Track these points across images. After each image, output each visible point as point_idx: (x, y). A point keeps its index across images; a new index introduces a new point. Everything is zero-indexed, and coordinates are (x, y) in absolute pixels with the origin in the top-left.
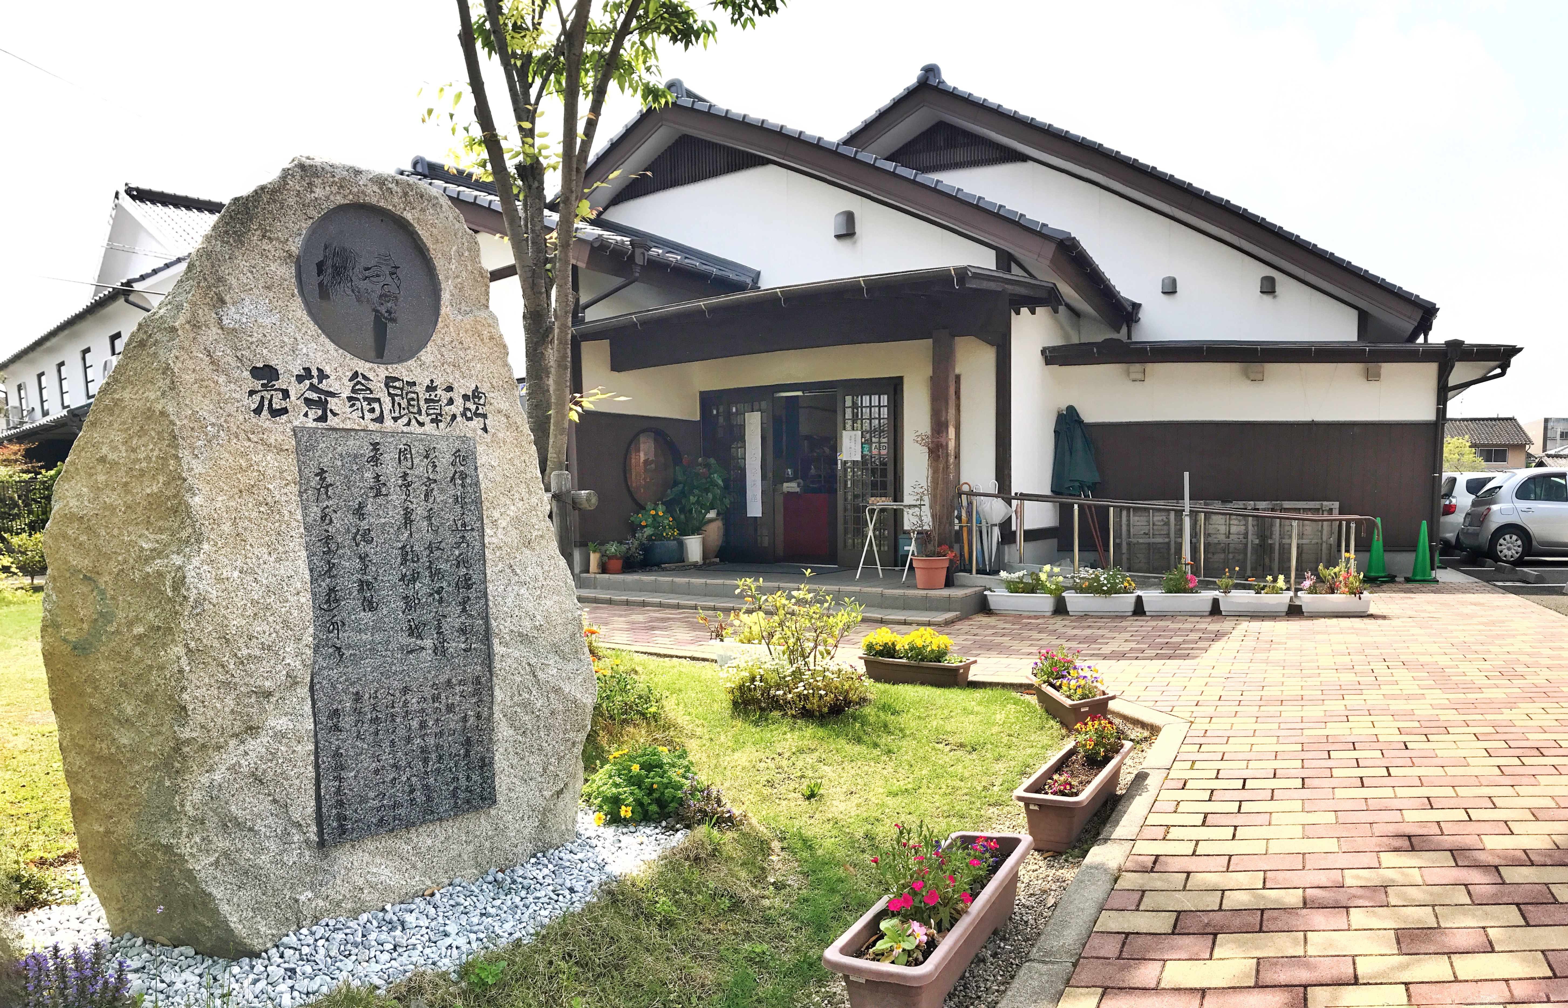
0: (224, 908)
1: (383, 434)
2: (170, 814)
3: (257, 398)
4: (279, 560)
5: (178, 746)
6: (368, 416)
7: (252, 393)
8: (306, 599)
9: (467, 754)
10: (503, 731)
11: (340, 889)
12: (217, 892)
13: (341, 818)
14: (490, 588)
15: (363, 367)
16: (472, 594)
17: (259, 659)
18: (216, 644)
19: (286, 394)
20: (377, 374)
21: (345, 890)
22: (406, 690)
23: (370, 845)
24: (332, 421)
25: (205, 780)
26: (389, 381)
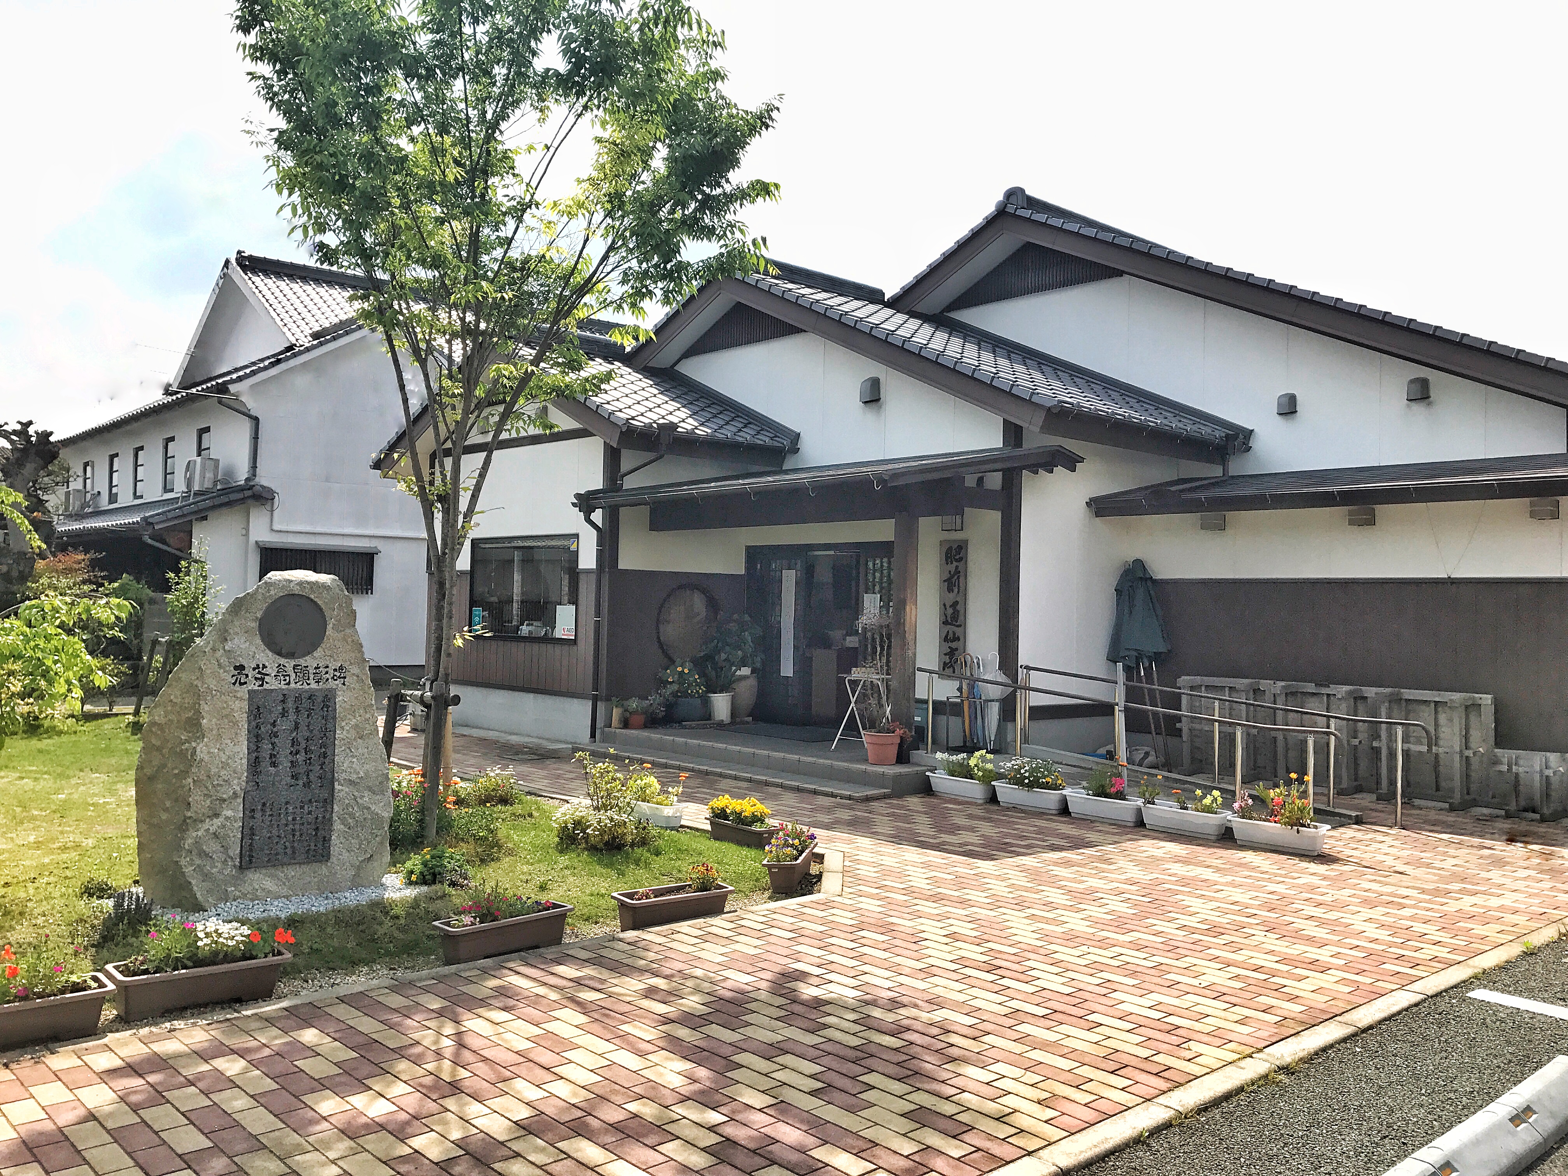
0: (195, 888)
1: (289, 690)
2: (179, 848)
3: (235, 678)
4: (235, 745)
5: (186, 818)
6: (283, 682)
7: (233, 676)
8: (245, 761)
9: (316, 834)
10: (338, 826)
11: (246, 888)
12: (193, 882)
13: (251, 856)
14: (336, 758)
15: (283, 661)
16: (327, 761)
17: (221, 785)
18: (205, 778)
19: (247, 676)
20: (289, 664)
21: (250, 889)
22: (287, 803)
23: (264, 871)
24: (266, 686)
25: (194, 834)
26: (294, 667)
